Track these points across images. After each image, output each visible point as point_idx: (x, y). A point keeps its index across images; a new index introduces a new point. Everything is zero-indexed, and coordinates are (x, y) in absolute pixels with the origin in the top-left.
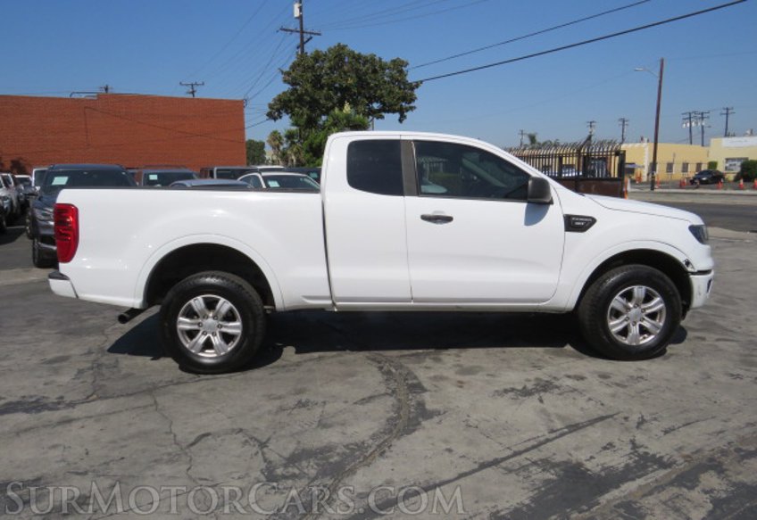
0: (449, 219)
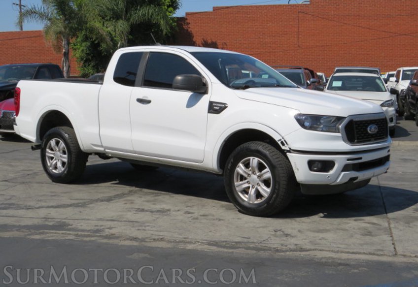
0: (149, 102)
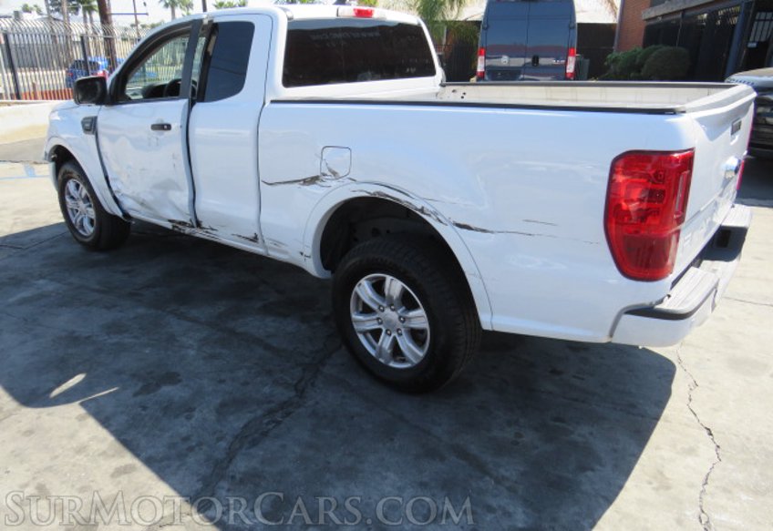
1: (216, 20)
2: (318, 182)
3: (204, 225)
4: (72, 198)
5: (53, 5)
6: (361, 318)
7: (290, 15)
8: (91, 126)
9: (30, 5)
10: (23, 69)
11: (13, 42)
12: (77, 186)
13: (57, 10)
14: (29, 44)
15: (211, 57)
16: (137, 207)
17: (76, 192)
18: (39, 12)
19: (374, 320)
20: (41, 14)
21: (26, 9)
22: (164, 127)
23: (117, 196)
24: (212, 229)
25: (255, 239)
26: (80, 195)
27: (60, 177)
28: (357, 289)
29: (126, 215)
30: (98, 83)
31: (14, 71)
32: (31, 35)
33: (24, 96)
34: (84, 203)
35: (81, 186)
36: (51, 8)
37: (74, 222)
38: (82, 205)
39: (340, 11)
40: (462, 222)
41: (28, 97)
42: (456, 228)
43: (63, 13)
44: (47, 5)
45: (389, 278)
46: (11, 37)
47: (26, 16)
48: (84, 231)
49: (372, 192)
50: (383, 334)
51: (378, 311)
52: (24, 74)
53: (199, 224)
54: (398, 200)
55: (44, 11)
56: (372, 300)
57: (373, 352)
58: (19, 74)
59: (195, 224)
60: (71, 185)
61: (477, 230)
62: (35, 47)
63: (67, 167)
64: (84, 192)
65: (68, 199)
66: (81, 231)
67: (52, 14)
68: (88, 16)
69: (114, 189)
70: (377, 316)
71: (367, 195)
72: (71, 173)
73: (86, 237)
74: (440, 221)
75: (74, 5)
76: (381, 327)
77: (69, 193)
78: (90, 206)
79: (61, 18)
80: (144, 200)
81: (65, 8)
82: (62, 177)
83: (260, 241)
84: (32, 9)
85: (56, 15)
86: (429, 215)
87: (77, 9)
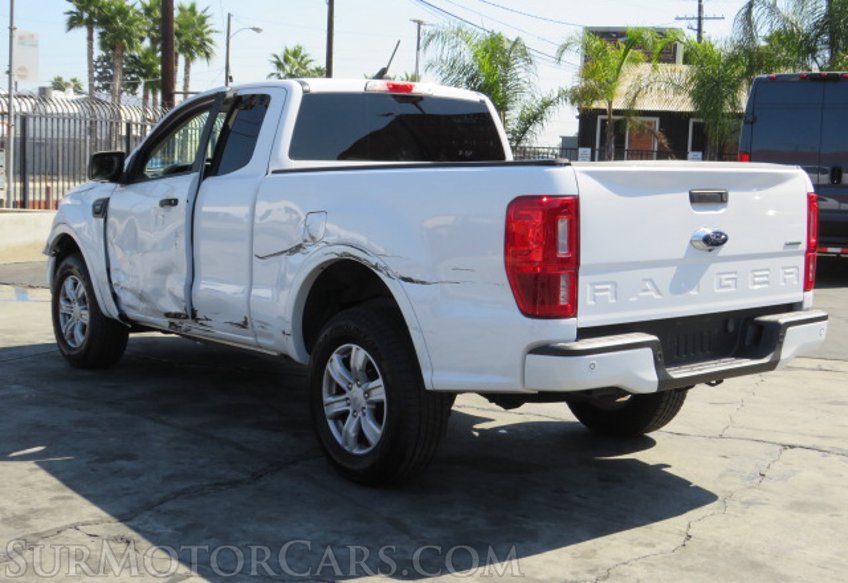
1: (239, 94)
2: (301, 250)
3: (199, 315)
4: (68, 300)
5: (100, 79)
6: (331, 399)
7: (306, 88)
8: (101, 209)
9: (66, 79)
10: (37, 177)
11: (31, 135)
12: (75, 284)
13: (106, 87)
14: (52, 139)
15: (230, 131)
16: (135, 302)
17: (72, 292)
18: (78, 89)
19: (343, 400)
20: (80, 93)
21: (59, 85)
22: (171, 203)
23: (116, 290)
24: (207, 319)
25: (244, 325)
26: (77, 295)
27: (58, 273)
28: (328, 366)
29: (122, 315)
30: (116, 159)
31: (24, 180)
32: (58, 120)
33: (31, 206)
34: (80, 305)
35: (80, 283)
36: (96, 84)
37: (64, 331)
38: (77, 307)
39: (369, 85)
40: (406, 276)
41: (37, 206)
42: (403, 282)
43: (112, 93)
44: (92, 79)
45: (354, 347)
46: (30, 122)
47: (56, 94)
48: (74, 342)
49: (339, 253)
50: (350, 416)
51: (346, 389)
52: (37, 185)
53: (194, 315)
54: (358, 258)
55: (86, 88)
56: (341, 376)
57: (339, 440)
58: (31, 185)
59: (190, 315)
60: (68, 284)
61: (417, 282)
62: (60, 143)
63: (69, 261)
64: (82, 290)
65: (62, 302)
66: (69, 343)
67: (97, 94)
68: (151, 96)
69: (114, 281)
70: (346, 396)
71: (336, 257)
72: (71, 267)
73: (74, 349)
74: (388, 275)
75: (133, 79)
76: (349, 408)
77: (65, 295)
78: (85, 309)
79: (109, 100)
80: (142, 291)
81: (117, 84)
82: (61, 273)
83: (249, 326)
84: (67, 85)
85: (104, 95)
86: (381, 271)
87: (135, 86)
